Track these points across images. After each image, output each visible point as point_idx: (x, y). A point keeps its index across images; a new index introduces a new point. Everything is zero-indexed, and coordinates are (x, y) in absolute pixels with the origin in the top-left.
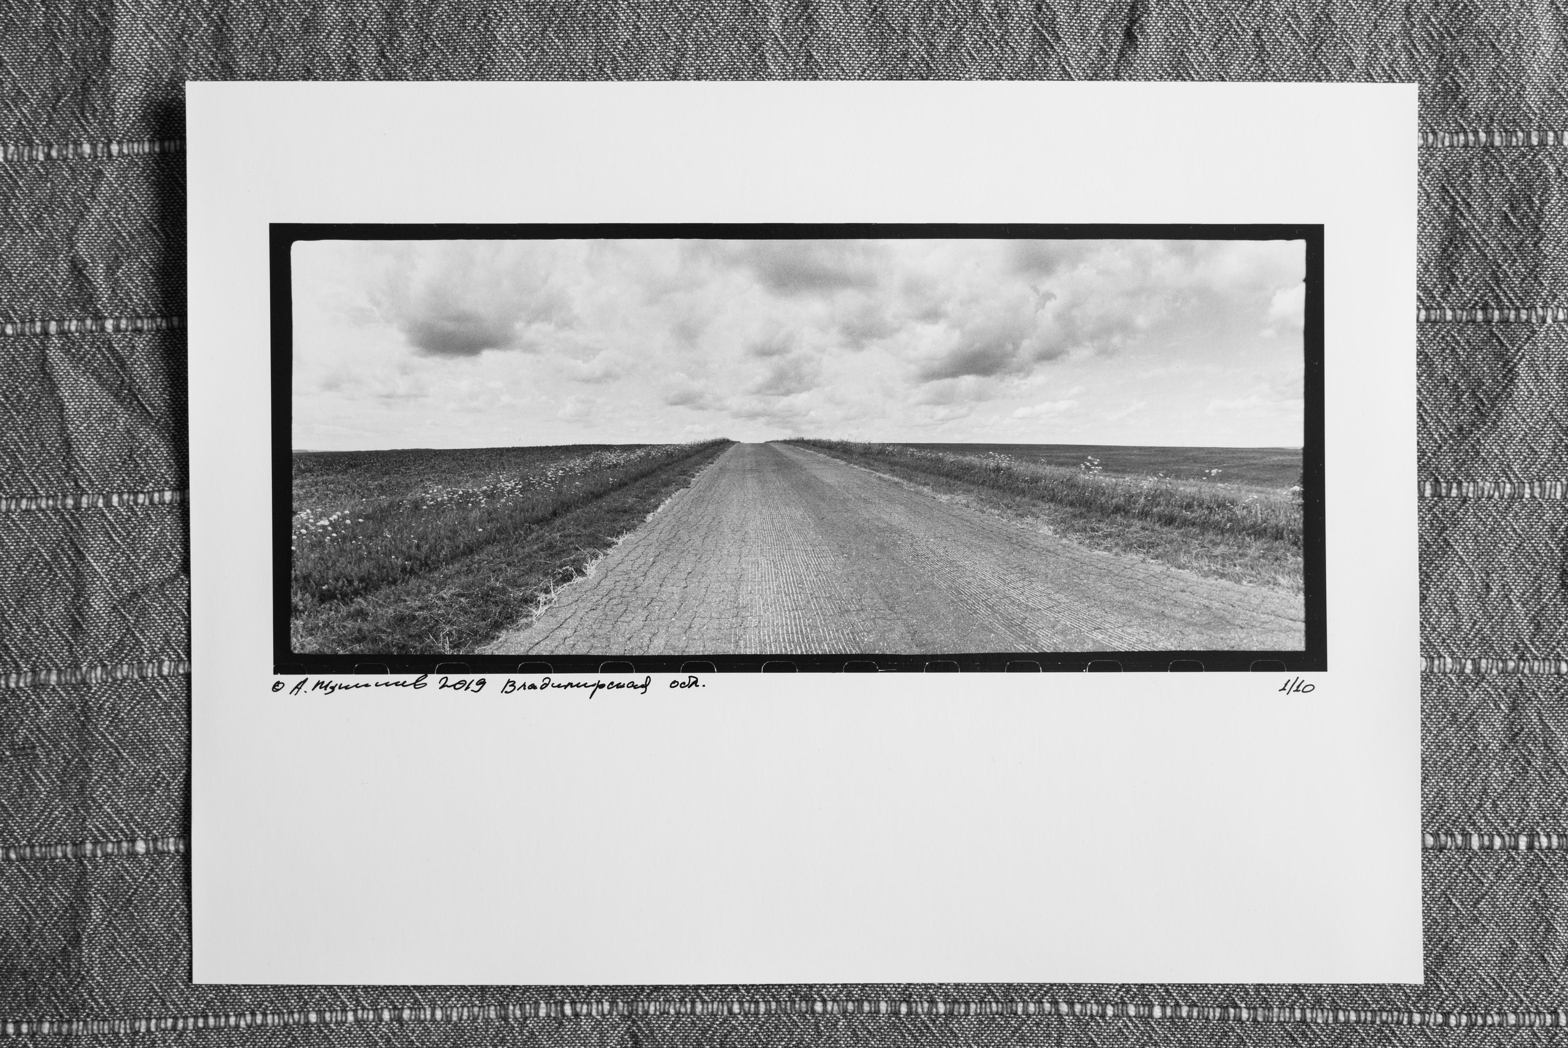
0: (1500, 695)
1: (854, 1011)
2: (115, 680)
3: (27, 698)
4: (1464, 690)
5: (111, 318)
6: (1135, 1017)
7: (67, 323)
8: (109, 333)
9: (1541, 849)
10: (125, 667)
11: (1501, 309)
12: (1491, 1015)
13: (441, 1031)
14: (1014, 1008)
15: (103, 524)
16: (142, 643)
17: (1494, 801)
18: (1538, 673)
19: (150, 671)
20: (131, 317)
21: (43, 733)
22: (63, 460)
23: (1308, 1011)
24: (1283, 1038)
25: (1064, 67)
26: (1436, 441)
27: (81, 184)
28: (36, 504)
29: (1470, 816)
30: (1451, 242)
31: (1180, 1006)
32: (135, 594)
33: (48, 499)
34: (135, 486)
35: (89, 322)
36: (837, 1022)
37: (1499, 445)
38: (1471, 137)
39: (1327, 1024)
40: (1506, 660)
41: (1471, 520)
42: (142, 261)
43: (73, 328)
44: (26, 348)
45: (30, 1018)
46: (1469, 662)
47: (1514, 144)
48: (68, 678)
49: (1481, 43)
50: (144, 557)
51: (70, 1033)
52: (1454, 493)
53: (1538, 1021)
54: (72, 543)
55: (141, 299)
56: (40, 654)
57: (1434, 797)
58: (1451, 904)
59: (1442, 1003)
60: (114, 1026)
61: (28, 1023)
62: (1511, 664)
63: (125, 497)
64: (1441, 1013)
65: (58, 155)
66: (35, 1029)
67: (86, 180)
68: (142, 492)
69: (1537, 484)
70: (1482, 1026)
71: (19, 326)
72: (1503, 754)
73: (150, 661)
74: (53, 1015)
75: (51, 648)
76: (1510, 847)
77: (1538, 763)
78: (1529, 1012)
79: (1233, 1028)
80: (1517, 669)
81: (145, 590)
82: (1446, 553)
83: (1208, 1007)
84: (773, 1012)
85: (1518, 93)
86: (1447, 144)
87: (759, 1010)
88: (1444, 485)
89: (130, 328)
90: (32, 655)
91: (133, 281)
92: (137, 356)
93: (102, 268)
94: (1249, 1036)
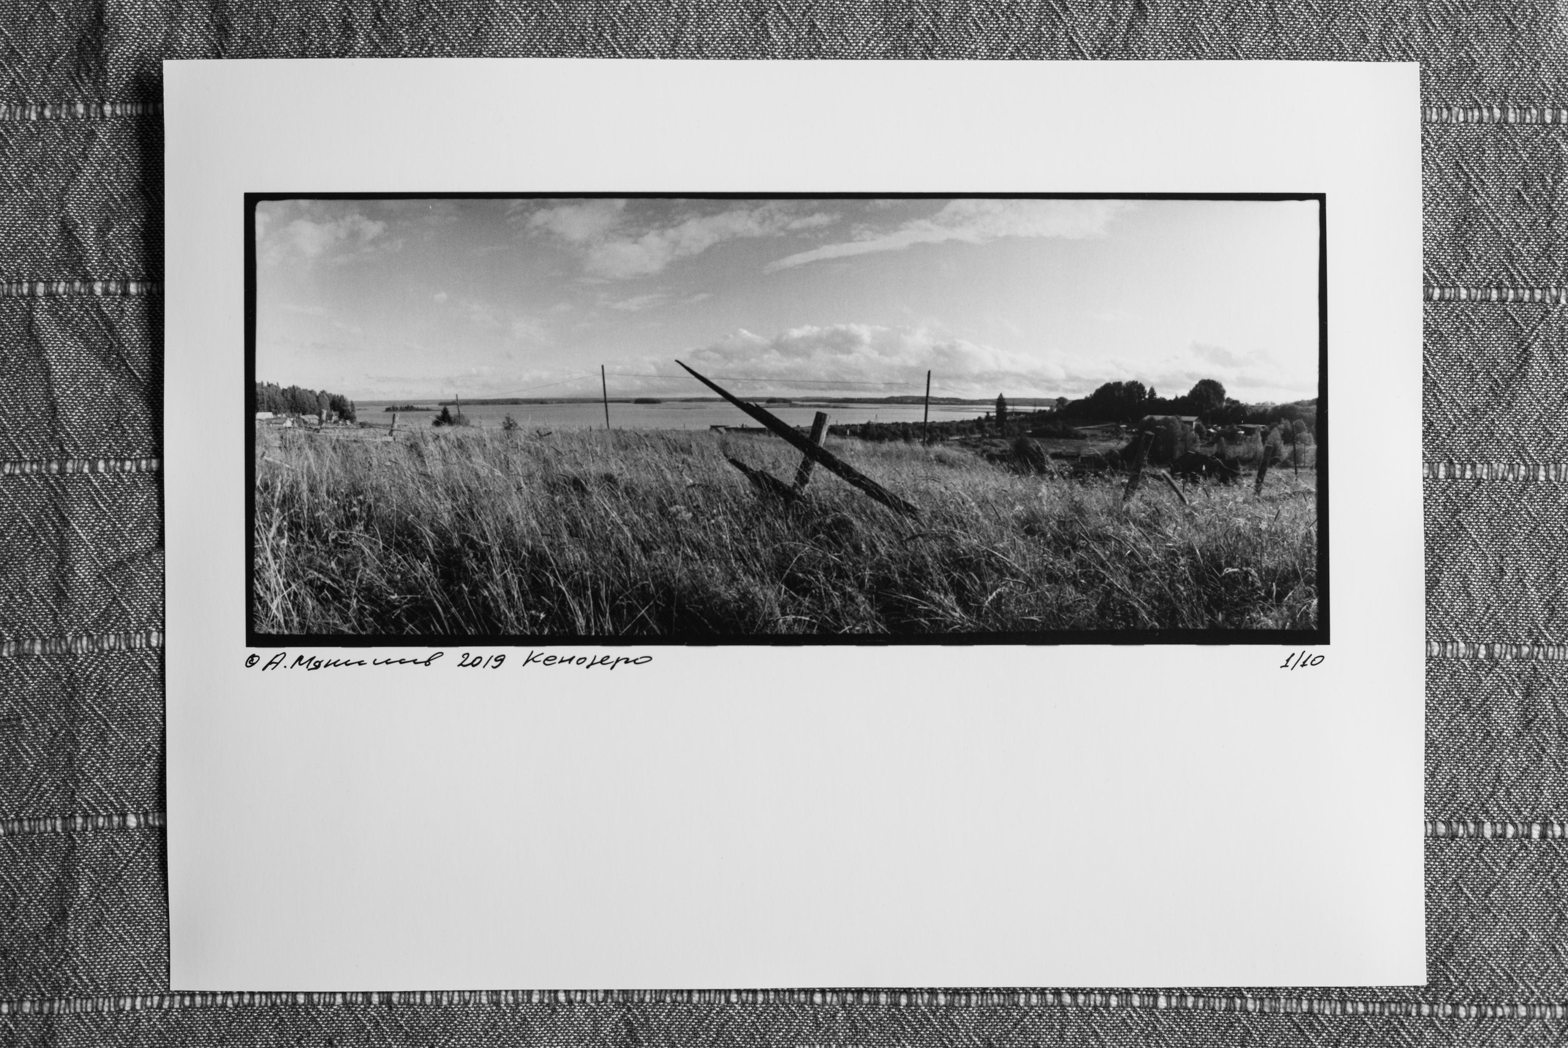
0: (1514, 681)
1: (853, 1002)
2: (101, 650)
3: (11, 668)
4: (1477, 675)
5: (100, 280)
6: (1139, 1007)
7: (55, 285)
8: (97, 296)
9: (1553, 838)
10: (112, 637)
11: (1515, 289)
12: (1502, 1007)
13: (431, 1016)
14: (1016, 1000)
15: (88, 490)
16: (129, 614)
17: (1507, 788)
18: (1553, 659)
19: (138, 641)
20: (121, 280)
21: (29, 704)
22: (48, 425)
23: (1315, 1002)
24: (1290, 1029)
25: (1071, 38)
26: (1450, 422)
27: (73, 144)
28: (20, 469)
29: (1483, 804)
30: (1465, 219)
31: (1186, 996)
32: (120, 563)
33: (32, 463)
34: (122, 452)
35: (77, 284)
36: (836, 1013)
37: (1513, 426)
38: (1486, 113)
39: (1335, 1016)
40: (1520, 645)
41: (1485, 503)
42: (133, 224)
43: (61, 290)
44: (12, 310)
45: (11, 998)
46: (1483, 647)
47: (1528, 121)
48: (53, 648)
49: (1497, 19)
50: (130, 525)
51: (51, 1012)
52: (1468, 474)
53: (1548, 1013)
54: (57, 508)
55: (131, 263)
56: (24, 622)
57: (1447, 784)
58: (1462, 893)
59: (1451, 993)
60: (97, 1004)
61: (8, 1002)
62: (1525, 650)
63: (112, 463)
64: (1451, 1004)
65: (51, 116)
66: (15, 1009)
67: (78, 140)
68: (129, 459)
69: (1552, 466)
70: (1492, 1017)
71: (6, 286)
72: (1517, 741)
73: (136, 633)
74: (34, 994)
75: (34, 617)
76: (1523, 836)
77: (1552, 750)
78: (1540, 1004)
79: (1239, 1019)
80: (1530, 655)
81: (132, 559)
82: (1460, 535)
83: (1214, 998)
84: (771, 1002)
85: (1533, 70)
86: (1461, 119)
87: (757, 1000)
88: (1458, 466)
89: (119, 291)
90: (16, 624)
91: (124, 245)
92: (126, 320)
93: (92, 230)
94: (1255, 1027)
